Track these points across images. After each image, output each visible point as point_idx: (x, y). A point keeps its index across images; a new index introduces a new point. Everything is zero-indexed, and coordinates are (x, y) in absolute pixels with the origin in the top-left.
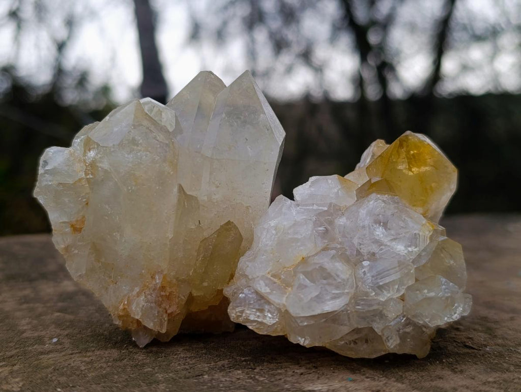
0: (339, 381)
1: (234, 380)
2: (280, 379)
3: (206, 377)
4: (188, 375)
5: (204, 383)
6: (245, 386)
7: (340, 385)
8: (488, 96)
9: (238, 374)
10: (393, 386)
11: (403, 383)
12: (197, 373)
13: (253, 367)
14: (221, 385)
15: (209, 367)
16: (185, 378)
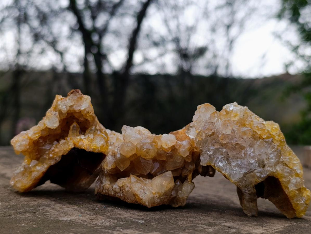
0: (75, 216)
1: (27, 217)
2: (48, 216)
3: (13, 216)
4: (4, 215)
5: (12, 219)
6: (32, 219)
7: (76, 218)
8: (158, 76)
9: (28, 215)
10: (99, 218)
11: (104, 216)
12: (8, 215)
13: (35, 212)
14: (21, 219)
15: (14, 212)
16: (3, 217)
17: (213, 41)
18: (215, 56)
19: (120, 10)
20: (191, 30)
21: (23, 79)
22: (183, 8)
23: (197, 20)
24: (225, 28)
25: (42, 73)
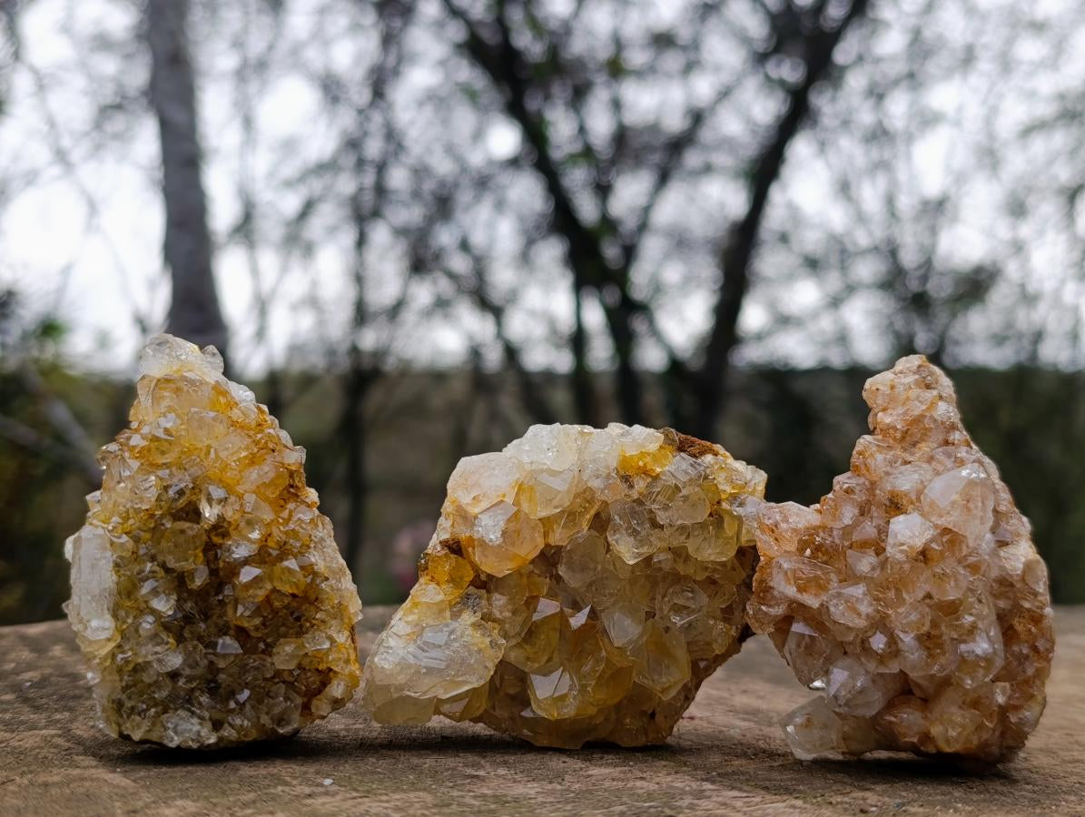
17: (1018, 248)
18: (1028, 298)
19: (692, 159)
20: (937, 210)
21: (375, 399)
22: (910, 138)
23: (960, 178)
24: (1062, 200)
25: (438, 377)
